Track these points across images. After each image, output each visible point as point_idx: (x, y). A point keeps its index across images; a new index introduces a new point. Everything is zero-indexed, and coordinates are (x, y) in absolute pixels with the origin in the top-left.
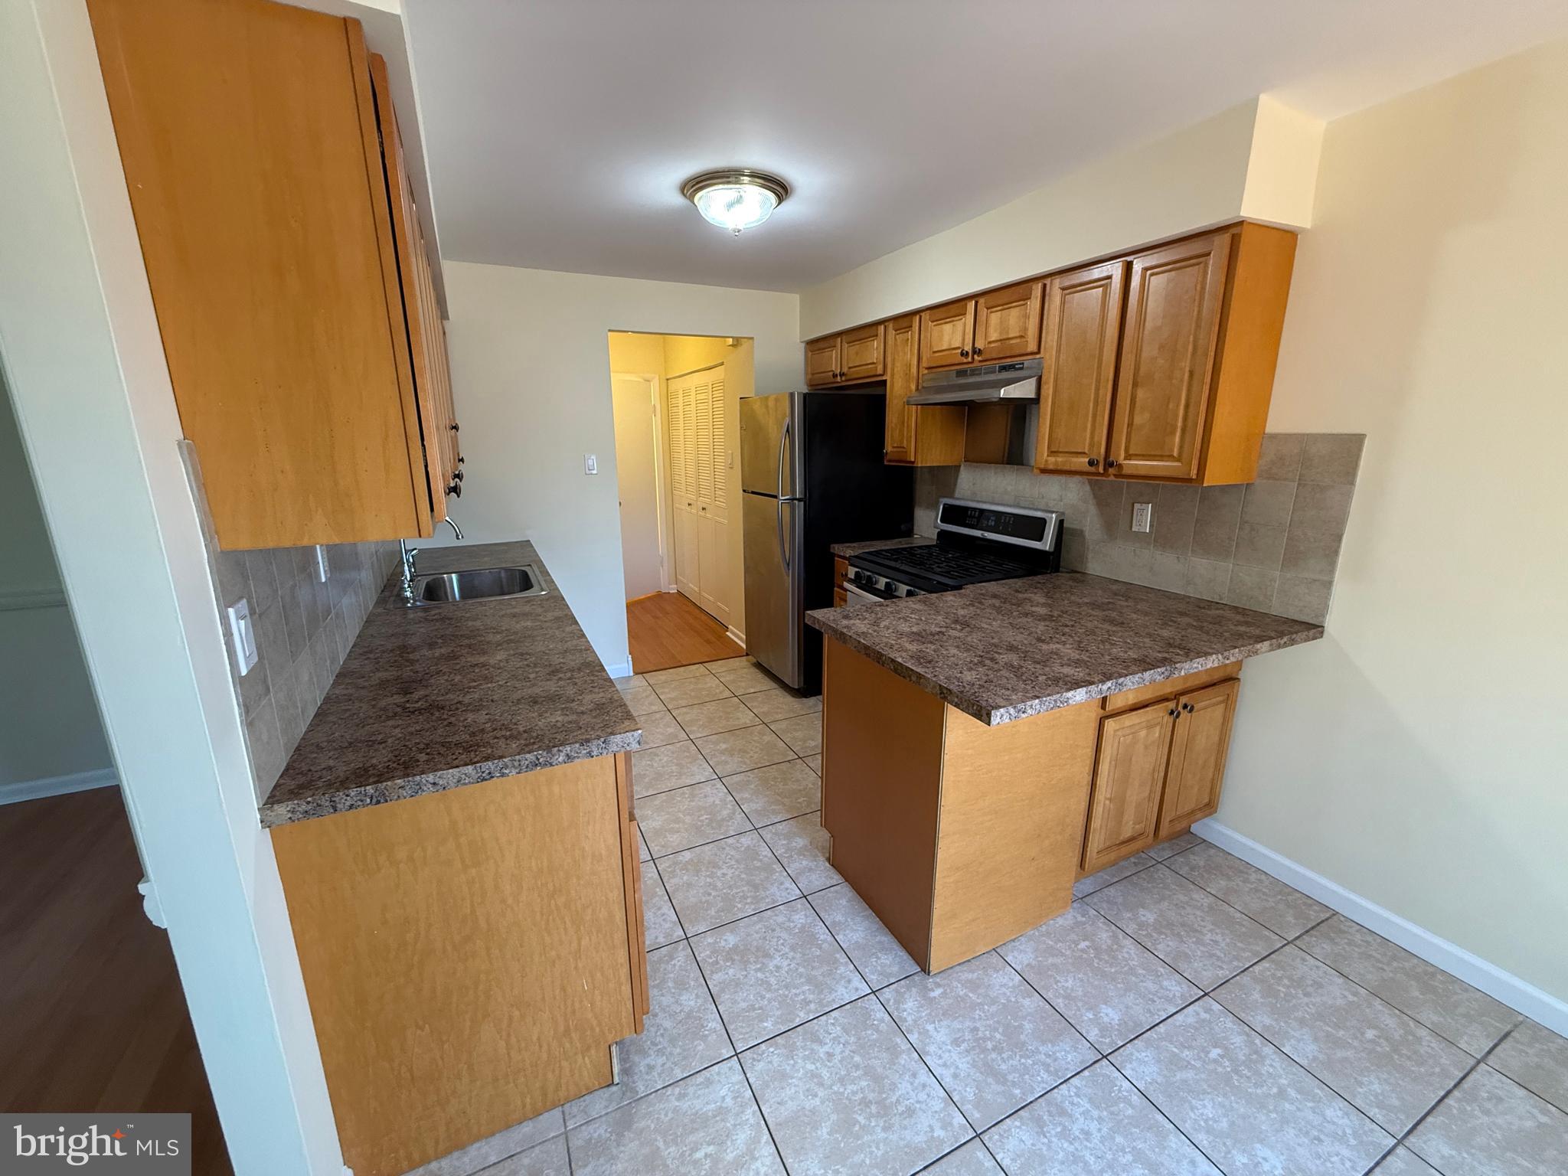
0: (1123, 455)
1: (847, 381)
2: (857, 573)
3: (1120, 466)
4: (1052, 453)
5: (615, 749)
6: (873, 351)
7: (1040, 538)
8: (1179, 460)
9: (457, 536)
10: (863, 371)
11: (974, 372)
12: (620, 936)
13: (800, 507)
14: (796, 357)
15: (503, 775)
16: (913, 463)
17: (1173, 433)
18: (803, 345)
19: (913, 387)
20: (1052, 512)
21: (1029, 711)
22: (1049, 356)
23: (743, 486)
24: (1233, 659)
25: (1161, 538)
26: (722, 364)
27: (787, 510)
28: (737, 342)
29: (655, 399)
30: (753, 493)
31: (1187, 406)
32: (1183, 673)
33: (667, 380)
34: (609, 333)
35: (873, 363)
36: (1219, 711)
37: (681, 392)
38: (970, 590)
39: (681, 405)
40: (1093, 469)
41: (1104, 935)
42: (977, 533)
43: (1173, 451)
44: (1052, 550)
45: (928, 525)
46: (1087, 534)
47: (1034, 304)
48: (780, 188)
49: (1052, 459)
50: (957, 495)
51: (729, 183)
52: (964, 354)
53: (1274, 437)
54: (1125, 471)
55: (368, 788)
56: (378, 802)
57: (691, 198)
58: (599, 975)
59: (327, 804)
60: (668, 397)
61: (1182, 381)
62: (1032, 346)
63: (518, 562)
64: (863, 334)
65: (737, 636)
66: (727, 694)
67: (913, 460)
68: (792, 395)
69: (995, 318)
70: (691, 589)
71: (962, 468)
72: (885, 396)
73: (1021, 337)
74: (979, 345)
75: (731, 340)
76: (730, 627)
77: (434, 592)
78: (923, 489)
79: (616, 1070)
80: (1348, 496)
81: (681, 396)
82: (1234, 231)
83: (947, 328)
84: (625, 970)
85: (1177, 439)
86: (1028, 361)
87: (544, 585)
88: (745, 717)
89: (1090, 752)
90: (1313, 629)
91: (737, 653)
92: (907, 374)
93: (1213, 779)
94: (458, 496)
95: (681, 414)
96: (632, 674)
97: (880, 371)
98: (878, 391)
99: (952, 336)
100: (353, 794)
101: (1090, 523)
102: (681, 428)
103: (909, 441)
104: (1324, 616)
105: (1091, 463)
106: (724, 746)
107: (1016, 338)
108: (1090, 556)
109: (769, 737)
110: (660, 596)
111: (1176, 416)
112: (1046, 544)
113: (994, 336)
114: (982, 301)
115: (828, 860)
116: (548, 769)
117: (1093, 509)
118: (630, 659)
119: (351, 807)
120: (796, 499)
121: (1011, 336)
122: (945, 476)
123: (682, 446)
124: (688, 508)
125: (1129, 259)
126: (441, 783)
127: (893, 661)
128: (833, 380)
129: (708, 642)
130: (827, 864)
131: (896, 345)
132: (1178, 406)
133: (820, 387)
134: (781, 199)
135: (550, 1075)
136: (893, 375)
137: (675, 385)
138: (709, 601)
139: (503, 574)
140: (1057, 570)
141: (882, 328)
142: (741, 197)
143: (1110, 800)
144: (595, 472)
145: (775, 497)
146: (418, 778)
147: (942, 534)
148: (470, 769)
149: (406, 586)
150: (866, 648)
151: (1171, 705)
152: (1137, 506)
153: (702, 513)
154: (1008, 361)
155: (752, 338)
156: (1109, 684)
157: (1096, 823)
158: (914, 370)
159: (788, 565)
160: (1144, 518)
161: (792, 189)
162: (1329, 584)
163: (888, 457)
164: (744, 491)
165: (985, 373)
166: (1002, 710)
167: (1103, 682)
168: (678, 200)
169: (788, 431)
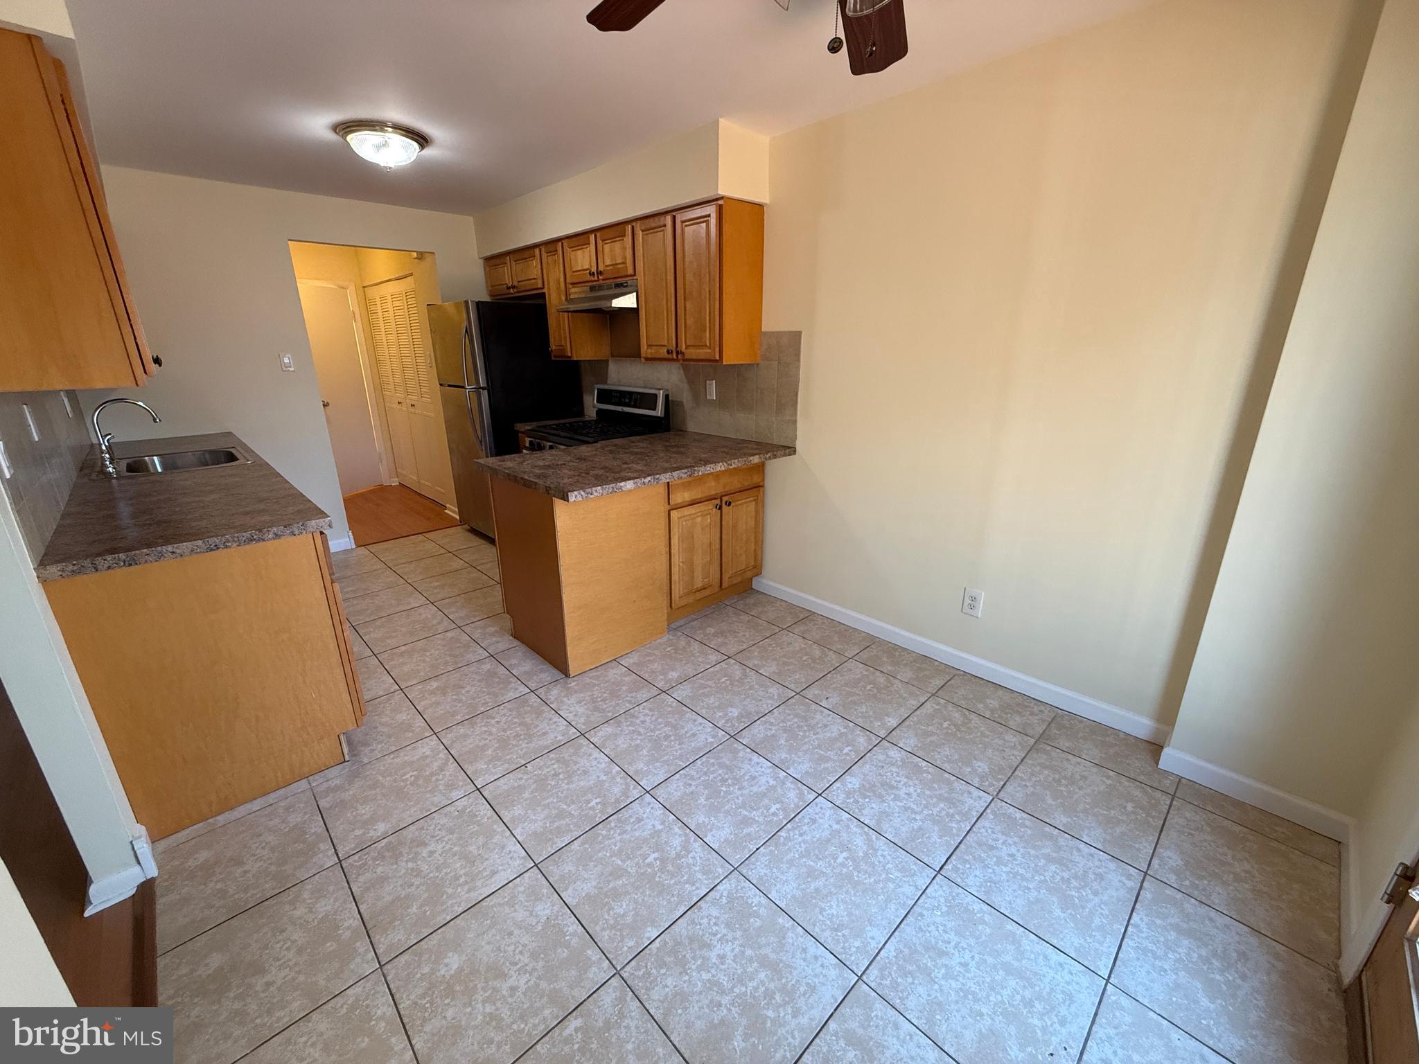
0: (684, 347)
1: (518, 292)
2: (530, 442)
3: (683, 353)
4: (649, 346)
5: (312, 530)
6: (533, 270)
7: (654, 409)
8: (710, 348)
9: (155, 420)
10: (528, 285)
11: (600, 288)
12: (335, 658)
13: (485, 394)
14: (477, 272)
15: (226, 547)
16: (570, 357)
17: (705, 331)
18: (481, 262)
19: (563, 298)
20: (660, 389)
21: (595, 494)
22: (640, 276)
23: (439, 380)
24: (734, 466)
25: (722, 402)
26: (411, 275)
27: (474, 396)
28: (421, 256)
29: (353, 304)
30: (449, 386)
31: (710, 313)
32: (700, 473)
33: (364, 287)
34: (290, 242)
35: (535, 279)
36: (752, 506)
37: (378, 300)
38: (599, 445)
39: (380, 311)
40: (670, 356)
41: (682, 643)
42: (619, 408)
43: (705, 342)
44: (663, 416)
45: (592, 406)
46: (685, 403)
47: (628, 239)
48: (422, 140)
49: (649, 351)
50: (609, 382)
51: (375, 130)
52: (592, 274)
53: (766, 333)
54: (687, 357)
55: (121, 555)
56: (130, 565)
57: (344, 137)
58: (323, 687)
59: (90, 565)
60: (366, 303)
61: (705, 298)
62: (630, 271)
63: (222, 445)
64: (526, 254)
65: (452, 511)
66: (442, 551)
67: (570, 355)
68: (466, 302)
69: (607, 247)
70: (411, 479)
71: (610, 361)
72: (545, 305)
73: (623, 263)
74: (601, 268)
75: (415, 254)
76: (448, 505)
77: (137, 467)
78: (587, 379)
79: (346, 751)
80: (798, 368)
81: (379, 305)
82: (720, 202)
83: (579, 252)
84: (343, 685)
85: (708, 335)
86: (630, 281)
87: (249, 458)
88: (457, 564)
89: (664, 532)
90: (790, 450)
91: (451, 524)
92: (559, 289)
93: (755, 550)
94: (160, 365)
95: (381, 319)
96: (354, 546)
97: (540, 285)
98: (540, 301)
99: (583, 259)
100: (109, 559)
101: (686, 397)
102: (383, 333)
103: (566, 343)
104: (795, 441)
105: (668, 352)
106: (437, 584)
107: (620, 264)
108: (688, 419)
109: (475, 574)
110: (382, 490)
111: (705, 318)
112: (659, 412)
113: (608, 262)
114: (598, 234)
115: (512, 635)
116: (261, 544)
117: (686, 386)
118: (350, 533)
119: (109, 568)
120: (481, 388)
121: (618, 262)
122: (599, 367)
123: (387, 351)
124: (399, 407)
125: (674, 214)
126: (178, 551)
127: (522, 478)
128: (507, 291)
129: (428, 519)
130: (511, 638)
131: (548, 264)
132: (705, 314)
133: (499, 297)
134: (422, 147)
135: (294, 756)
136: (549, 289)
137: (374, 293)
138: (427, 487)
139: (207, 456)
140: (669, 431)
141: (537, 251)
142: (386, 141)
143: (683, 562)
144: (292, 369)
145: (463, 387)
146: (159, 548)
147: (600, 412)
148: (200, 542)
149: (108, 463)
150: (509, 475)
151: (718, 502)
152: (708, 382)
153: (412, 409)
154: (619, 281)
155: (434, 253)
156: (649, 478)
157: (675, 577)
158: (562, 285)
159: (481, 442)
160: (712, 391)
161: (431, 141)
162: (795, 422)
163: (553, 355)
164: (441, 385)
165: (607, 289)
166: (576, 493)
167: (645, 477)
168: (332, 137)
169: (466, 331)
